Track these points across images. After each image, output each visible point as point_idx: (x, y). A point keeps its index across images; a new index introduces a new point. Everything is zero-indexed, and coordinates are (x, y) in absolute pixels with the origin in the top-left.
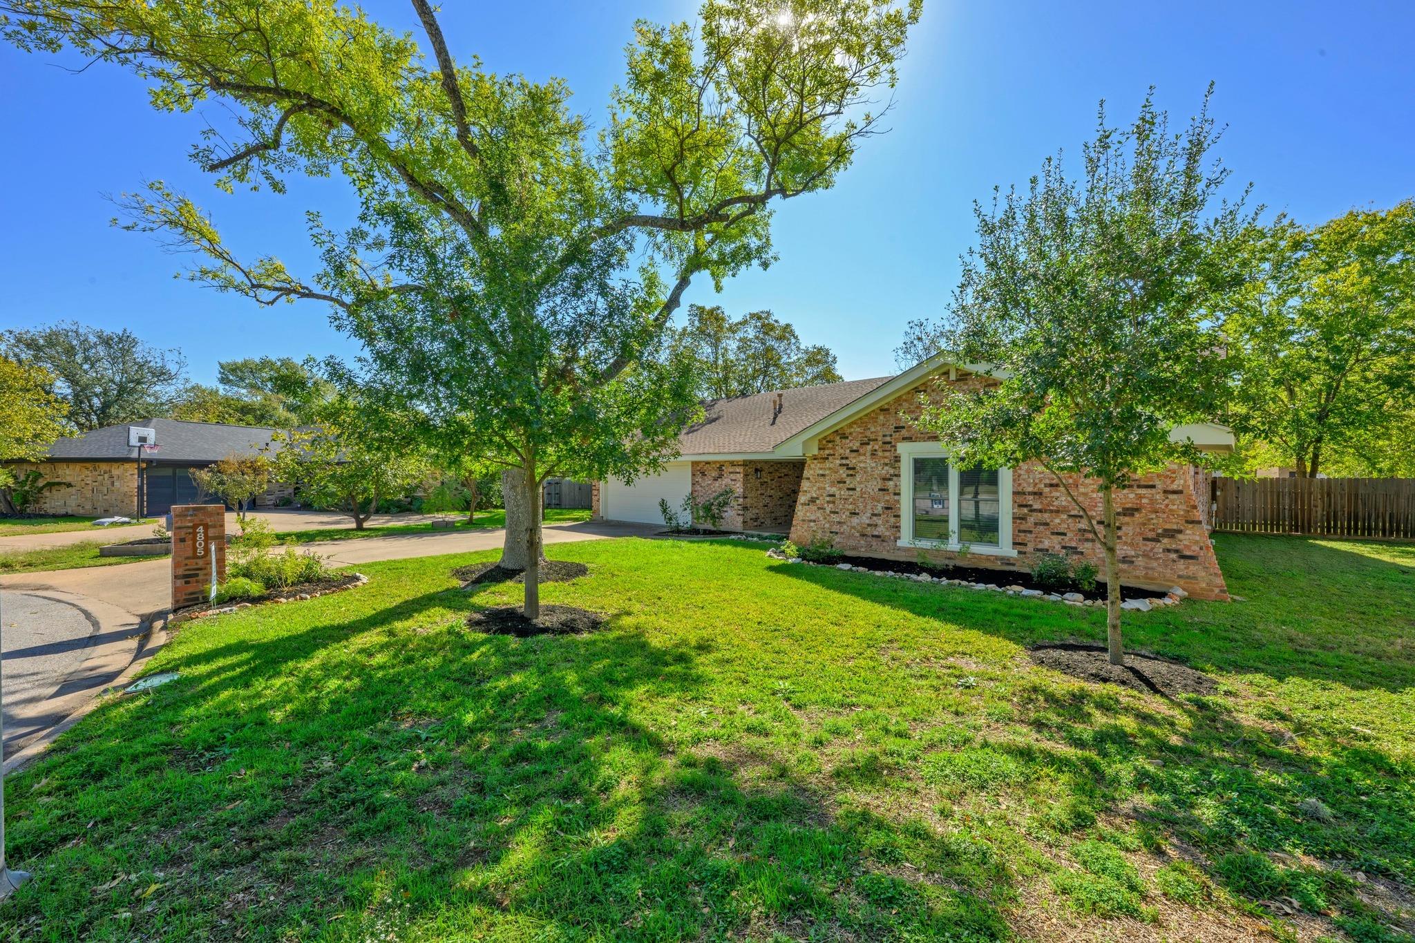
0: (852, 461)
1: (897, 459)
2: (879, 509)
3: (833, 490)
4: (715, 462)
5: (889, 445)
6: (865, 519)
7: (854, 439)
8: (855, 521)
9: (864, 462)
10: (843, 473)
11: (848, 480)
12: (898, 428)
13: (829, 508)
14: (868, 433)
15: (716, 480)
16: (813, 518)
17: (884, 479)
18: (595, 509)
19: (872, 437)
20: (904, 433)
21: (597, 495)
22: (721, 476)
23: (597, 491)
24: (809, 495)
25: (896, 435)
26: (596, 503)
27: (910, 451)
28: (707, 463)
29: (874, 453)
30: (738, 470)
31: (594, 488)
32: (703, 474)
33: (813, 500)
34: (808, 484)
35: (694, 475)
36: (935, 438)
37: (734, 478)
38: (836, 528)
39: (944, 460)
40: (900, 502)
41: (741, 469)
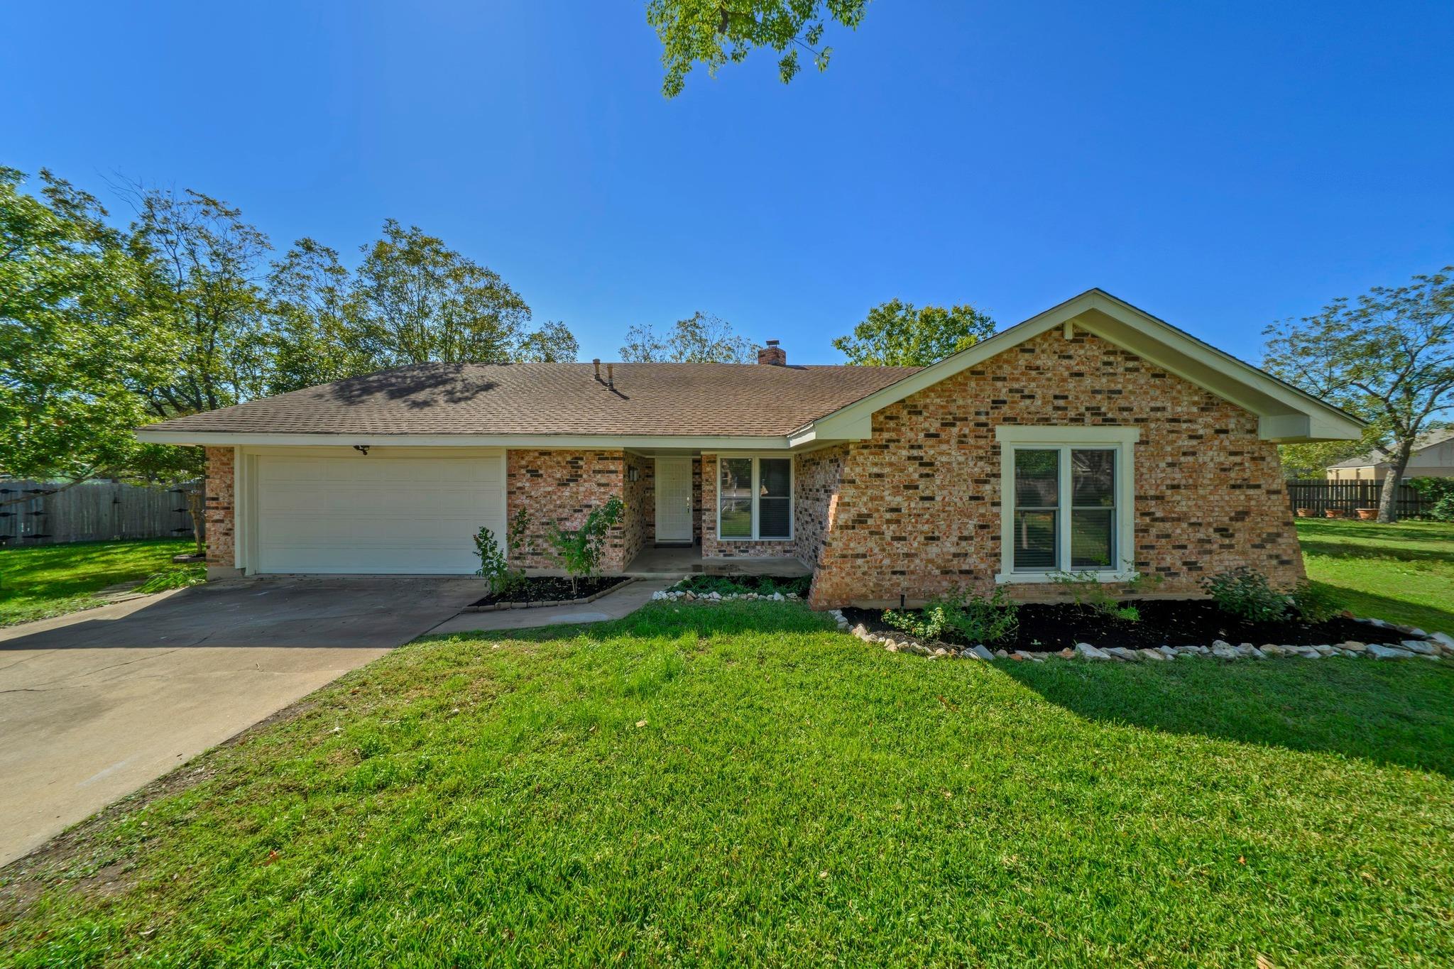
0: (929, 453)
1: (996, 450)
2: (970, 529)
3: (898, 500)
4: (561, 452)
5: (984, 428)
6: (949, 547)
7: (932, 415)
8: (933, 550)
9: (948, 454)
10: (913, 470)
11: (922, 483)
12: (998, 404)
13: (889, 531)
14: (953, 408)
15: (563, 484)
16: (861, 550)
17: (978, 482)
18: (217, 553)
19: (960, 414)
20: (1006, 410)
21: (222, 521)
22: (575, 478)
23: (222, 512)
24: (853, 512)
25: (995, 414)
26: (223, 538)
27: (1010, 438)
28: (543, 453)
29: (962, 440)
30: (612, 468)
31: (213, 504)
32: (535, 474)
33: (861, 520)
34: (850, 491)
35: (511, 475)
36: (1046, 421)
37: (603, 481)
38: (901, 565)
39: (1055, 453)
40: (998, 516)
41: (619, 466)
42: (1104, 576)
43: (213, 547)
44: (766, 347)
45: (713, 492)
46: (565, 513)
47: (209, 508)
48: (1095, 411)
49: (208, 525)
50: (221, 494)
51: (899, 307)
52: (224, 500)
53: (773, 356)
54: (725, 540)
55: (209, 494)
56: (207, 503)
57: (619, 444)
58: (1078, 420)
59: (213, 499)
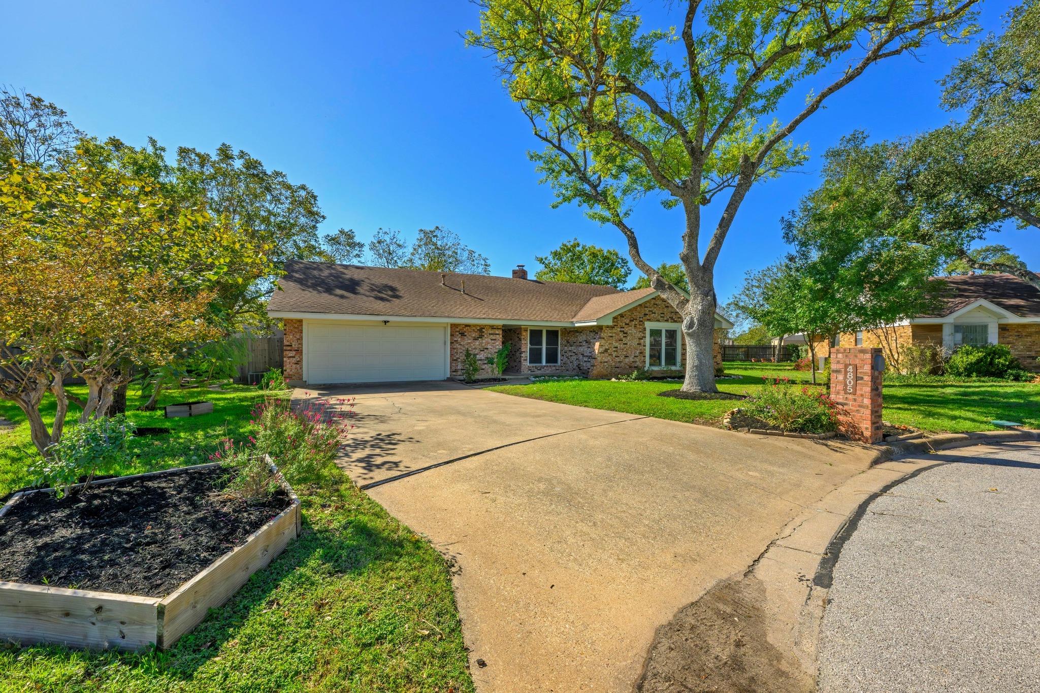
0: (626, 330)
1: (645, 329)
2: (637, 354)
3: (617, 345)
4: (475, 326)
5: (642, 322)
6: (631, 359)
7: (627, 318)
8: (627, 360)
9: (631, 330)
10: (621, 335)
11: (624, 339)
12: (645, 315)
13: (614, 354)
14: (633, 316)
15: (475, 339)
16: (606, 360)
17: (640, 339)
18: (291, 373)
19: (635, 317)
20: (648, 317)
21: (294, 357)
22: (481, 337)
23: (294, 352)
24: (604, 348)
25: (645, 318)
26: (294, 366)
27: (649, 326)
28: (467, 326)
29: (635, 326)
30: (497, 332)
31: (289, 348)
32: (463, 334)
33: (606, 350)
34: (603, 341)
35: (452, 335)
36: (658, 321)
37: (494, 338)
38: (618, 365)
39: (661, 330)
40: (645, 350)
41: (500, 332)
42: (673, 368)
43: (288, 370)
44: (517, 268)
45: (526, 344)
46: (477, 351)
47: (286, 350)
48: (672, 318)
49: (285, 359)
50: (293, 343)
51: (578, 245)
52: (295, 345)
53: (521, 274)
54: (532, 365)
55: (286, 343)
56: (285, 348)
57: (500, 323)
58: (667, 321)
59: (288, 346)
